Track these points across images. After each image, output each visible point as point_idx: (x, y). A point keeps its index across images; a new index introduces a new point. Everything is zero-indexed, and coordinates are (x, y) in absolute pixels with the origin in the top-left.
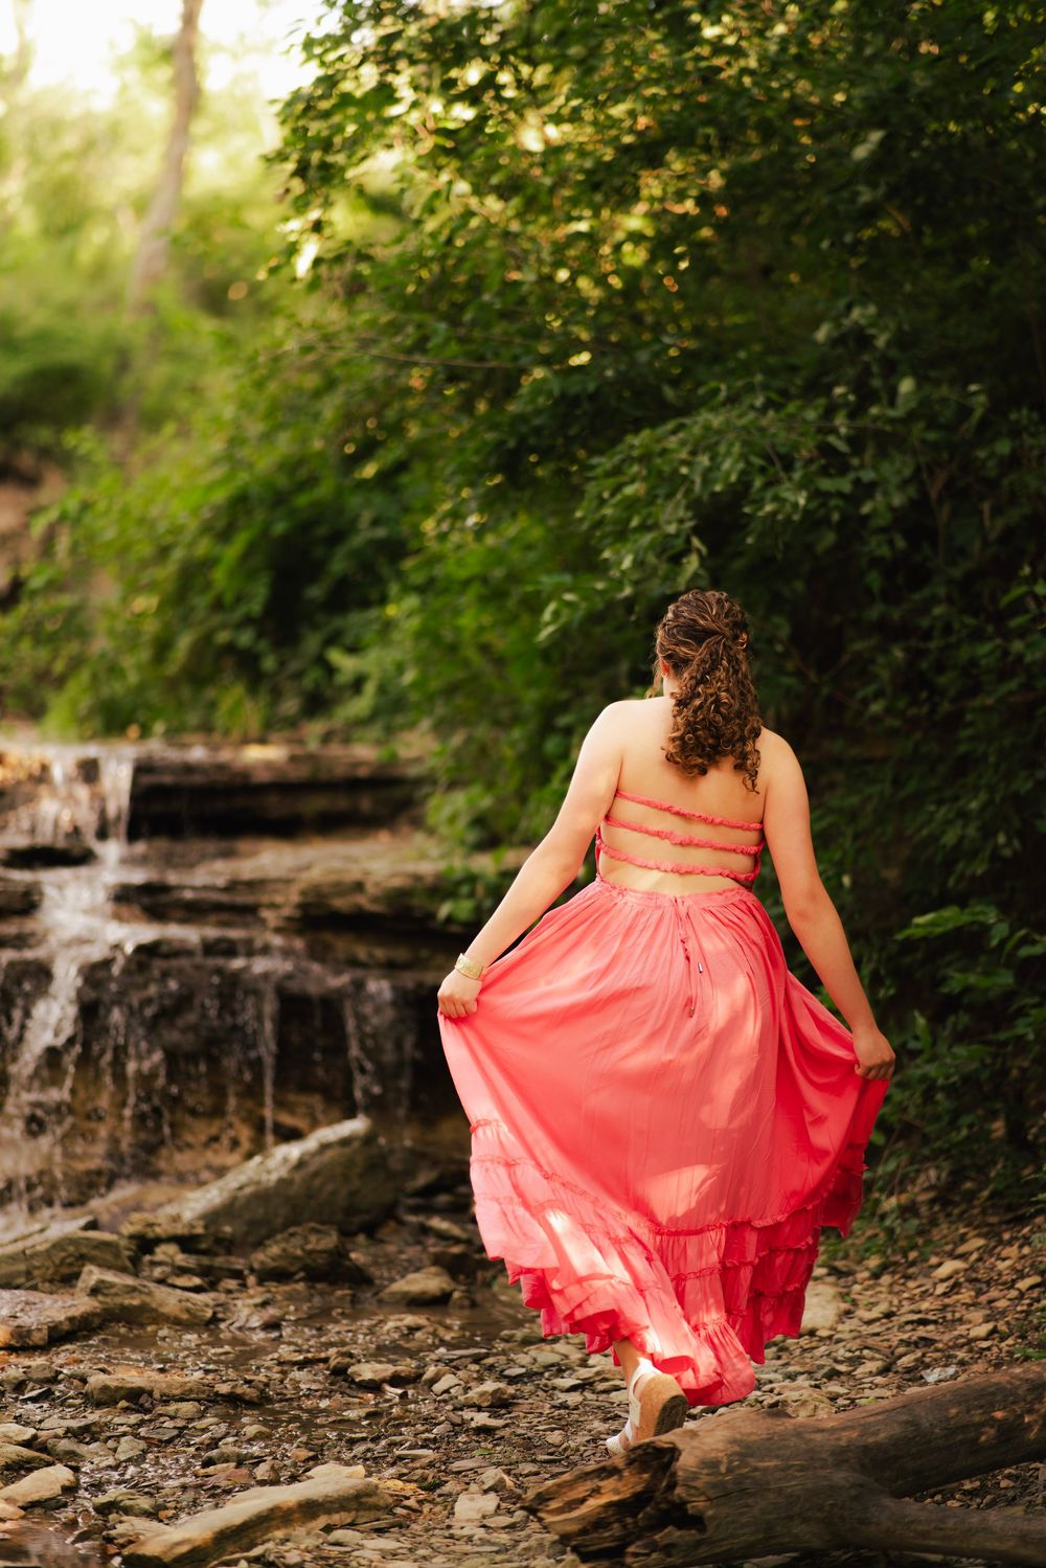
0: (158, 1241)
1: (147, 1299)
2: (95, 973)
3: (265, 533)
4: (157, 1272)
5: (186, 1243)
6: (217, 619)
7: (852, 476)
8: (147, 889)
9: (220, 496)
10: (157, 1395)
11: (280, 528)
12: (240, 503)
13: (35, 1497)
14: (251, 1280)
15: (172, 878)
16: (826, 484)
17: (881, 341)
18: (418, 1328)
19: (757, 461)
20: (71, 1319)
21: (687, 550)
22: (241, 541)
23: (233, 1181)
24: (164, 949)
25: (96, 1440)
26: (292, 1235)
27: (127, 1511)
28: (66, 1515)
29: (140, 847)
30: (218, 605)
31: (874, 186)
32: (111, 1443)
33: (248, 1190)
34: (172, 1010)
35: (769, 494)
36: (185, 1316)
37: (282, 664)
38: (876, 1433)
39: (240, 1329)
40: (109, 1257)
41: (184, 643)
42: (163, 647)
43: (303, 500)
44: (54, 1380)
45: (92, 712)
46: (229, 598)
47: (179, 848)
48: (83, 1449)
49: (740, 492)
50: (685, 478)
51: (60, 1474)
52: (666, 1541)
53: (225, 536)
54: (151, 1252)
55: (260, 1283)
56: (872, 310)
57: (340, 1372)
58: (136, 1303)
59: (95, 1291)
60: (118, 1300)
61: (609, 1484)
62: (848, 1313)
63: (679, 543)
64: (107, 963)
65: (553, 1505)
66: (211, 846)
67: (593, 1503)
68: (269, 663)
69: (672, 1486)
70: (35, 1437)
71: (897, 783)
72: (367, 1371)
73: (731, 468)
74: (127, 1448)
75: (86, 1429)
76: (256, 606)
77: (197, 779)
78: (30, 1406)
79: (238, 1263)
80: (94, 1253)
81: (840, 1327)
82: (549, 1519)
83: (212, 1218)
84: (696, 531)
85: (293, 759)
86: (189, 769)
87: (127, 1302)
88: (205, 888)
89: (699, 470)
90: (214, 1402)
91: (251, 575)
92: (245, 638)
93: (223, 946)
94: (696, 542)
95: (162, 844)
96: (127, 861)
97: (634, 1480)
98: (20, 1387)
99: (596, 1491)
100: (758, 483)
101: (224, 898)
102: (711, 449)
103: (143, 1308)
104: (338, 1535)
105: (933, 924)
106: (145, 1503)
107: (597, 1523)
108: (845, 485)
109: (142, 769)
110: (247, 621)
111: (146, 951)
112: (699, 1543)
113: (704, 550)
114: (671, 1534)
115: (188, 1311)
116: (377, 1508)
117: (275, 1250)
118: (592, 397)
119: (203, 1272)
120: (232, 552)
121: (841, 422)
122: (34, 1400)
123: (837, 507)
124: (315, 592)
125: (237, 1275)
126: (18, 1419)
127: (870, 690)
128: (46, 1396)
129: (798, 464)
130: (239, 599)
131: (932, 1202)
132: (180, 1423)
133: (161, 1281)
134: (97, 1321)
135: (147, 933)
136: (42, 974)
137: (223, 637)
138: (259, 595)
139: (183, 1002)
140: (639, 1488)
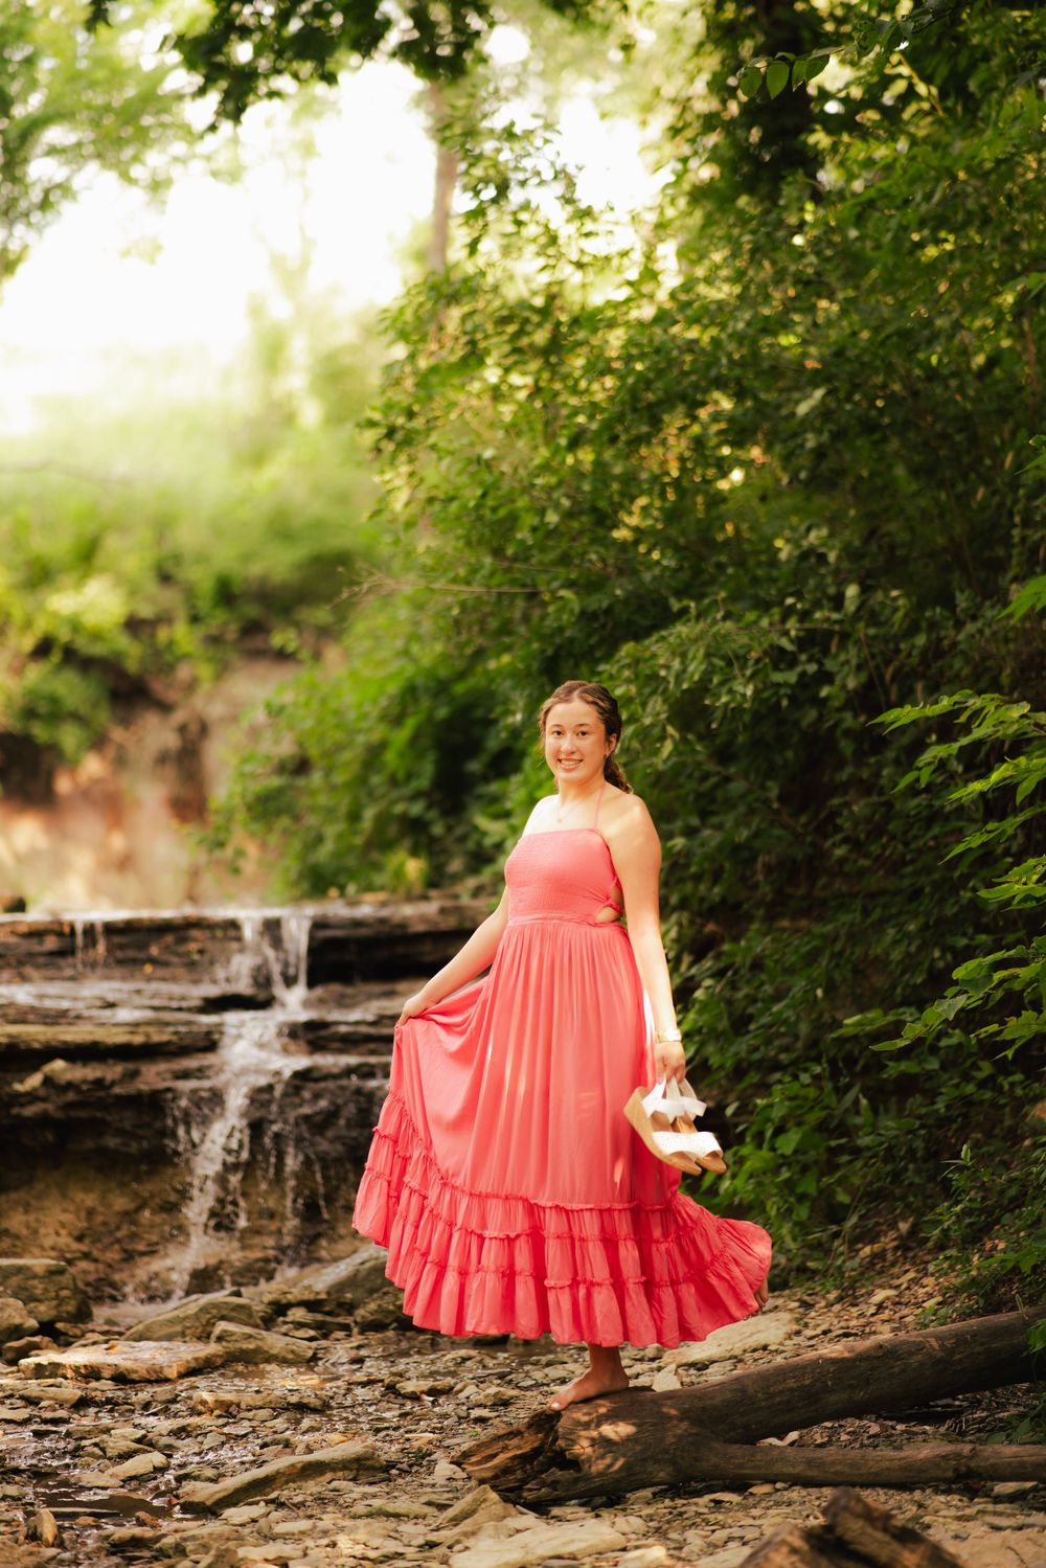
0: (290, 1305)
1: (260, 1343)
2: (260, 1097)
3: (430, 718)
4: (284, 1329)
5: (312, 1305)
6: (394, 794)
7: (799, 669)
8: (311, 1026)
9: (393, 688)
10: (243, 1406)
11: (442, 713)
12: (411, 692)
13: (133, 1473)
14: (356, 1330)
15: (334, 1015)
16: (778, 677)
17: (832, 557)
18: (469, 1359)
19: (719, 663)
20: (196, 1359)
21: (663, 738)
22: (411, 723)
23: (357, 1259)
24: (315, 1075)
25: (188, 1436)
26: (385, 1294)
27: (196, 1478)
28: (151, 1484)
29: (319, 991)
30: (394, 782)
31: (819, 432)
32: (200, 1439)
33: (368, 1265)
34: (320, 1124)
35: (724, 689)
36: (290, 1356)
37: (449, 829)
38: (712, 1398)
39: (333, 1364)
40: (244, 1317)
41: (369, 814)
42: (354, 817)
43: (460, 688)
44: (174, 1401)
45: (301, 876)
46: (401, 775)
47: (350, 991)
48: (179, 1443)
49: (703, 687)
50: (664, 678)
51: (157, 1458)
52: (551, 1479)
53: (397, 721)
54: (285, 1315)
55: (361, 1333)
56: (824, 532)
57: (391, 1389)
58: (251, 1346)
59: (220, 1339)
60: (238, 1345)
61: (515, 1441)
62: (798, 1333)
63: (656, 731)
64: (270, 1088)
65: (473, 1459)
66: (377, 988)
67: (502, 1457)
68: (438, 829)
69: (555, 1440)
70: (145, 1436)
71: (866, 913)
72: (409, 1387)
73: (696, 669)
74: (209, 1441)
75: (183, 1429)
76: (423, 782)
77: (363, 932)
78: (151, 1418)
79: (349, 1320)
80: (233, 1314)
81: (788, 1342)
82: (470, 1468)
83: (340, 1287)
84: (669, 720)
85: (443, 911)
86: (357, 923)
87: (245, 1346)
88: (357, 1023)
89: (673, 673)
90: (287, 1409)
91: (420, 756)
92: (416, 809)
93: (365, 1070)
94: (670, 730)
95: (336, 988)
96: (306, 1004)
97: (533, 1438)
98: (146, 1406)
99: (505, 1449)
100: (716, 680)
101: (372, 1030)
102: (683, 656)
103: (258, 1350)
104: (335, 1484)
105: (859, 1024)
106: (210, 1472)
107: (506, 1470)
108: (791, 677)
109: (318, 925)
110: (417, 796)
111: (303, 1076)
112: (576, 1481)
113: (677, 735)
114: (557, 1474)
115: (293, 1352)
116: (374, 1468)
117: (373, 1306)
118: (608, 611)
119: (318, 1326)
120: (401, 736)
121: (792, 625)
122: (155, 1414)
123: (786, 695)
124: (474, 766)
125: (346, 1328)
126: (135, 1426)
127: (838, 837)
128: (166, 1411)
129: (751, 662)
130: (410, 776)
131: (896, 1248)
132: (254, 1423)
133: (286, 1335)
134: (219, 1361)
135: (302, 1062)
136: (217, 1098)
137: (399, 808)
138: (428, 769)
139: (330, 1116)
140: (536, 1445)
